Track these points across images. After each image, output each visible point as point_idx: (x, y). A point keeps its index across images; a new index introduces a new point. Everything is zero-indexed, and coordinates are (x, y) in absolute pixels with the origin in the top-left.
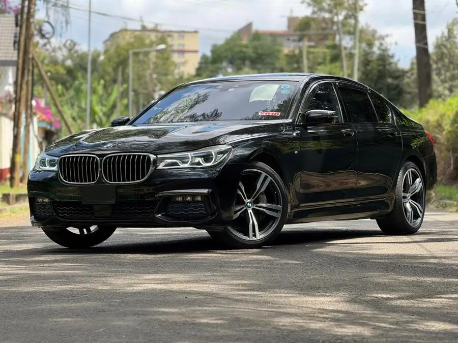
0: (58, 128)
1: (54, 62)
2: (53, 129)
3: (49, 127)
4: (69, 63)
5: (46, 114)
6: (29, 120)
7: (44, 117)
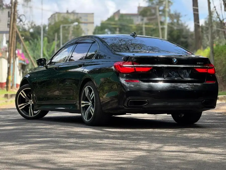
0: (28, 63)
1: (24, 30)
2: (25, 64)
3: (23, 63)
4: (31, 30)
5: (22, 56)
6: (15, 60)
7: (21, 58)
